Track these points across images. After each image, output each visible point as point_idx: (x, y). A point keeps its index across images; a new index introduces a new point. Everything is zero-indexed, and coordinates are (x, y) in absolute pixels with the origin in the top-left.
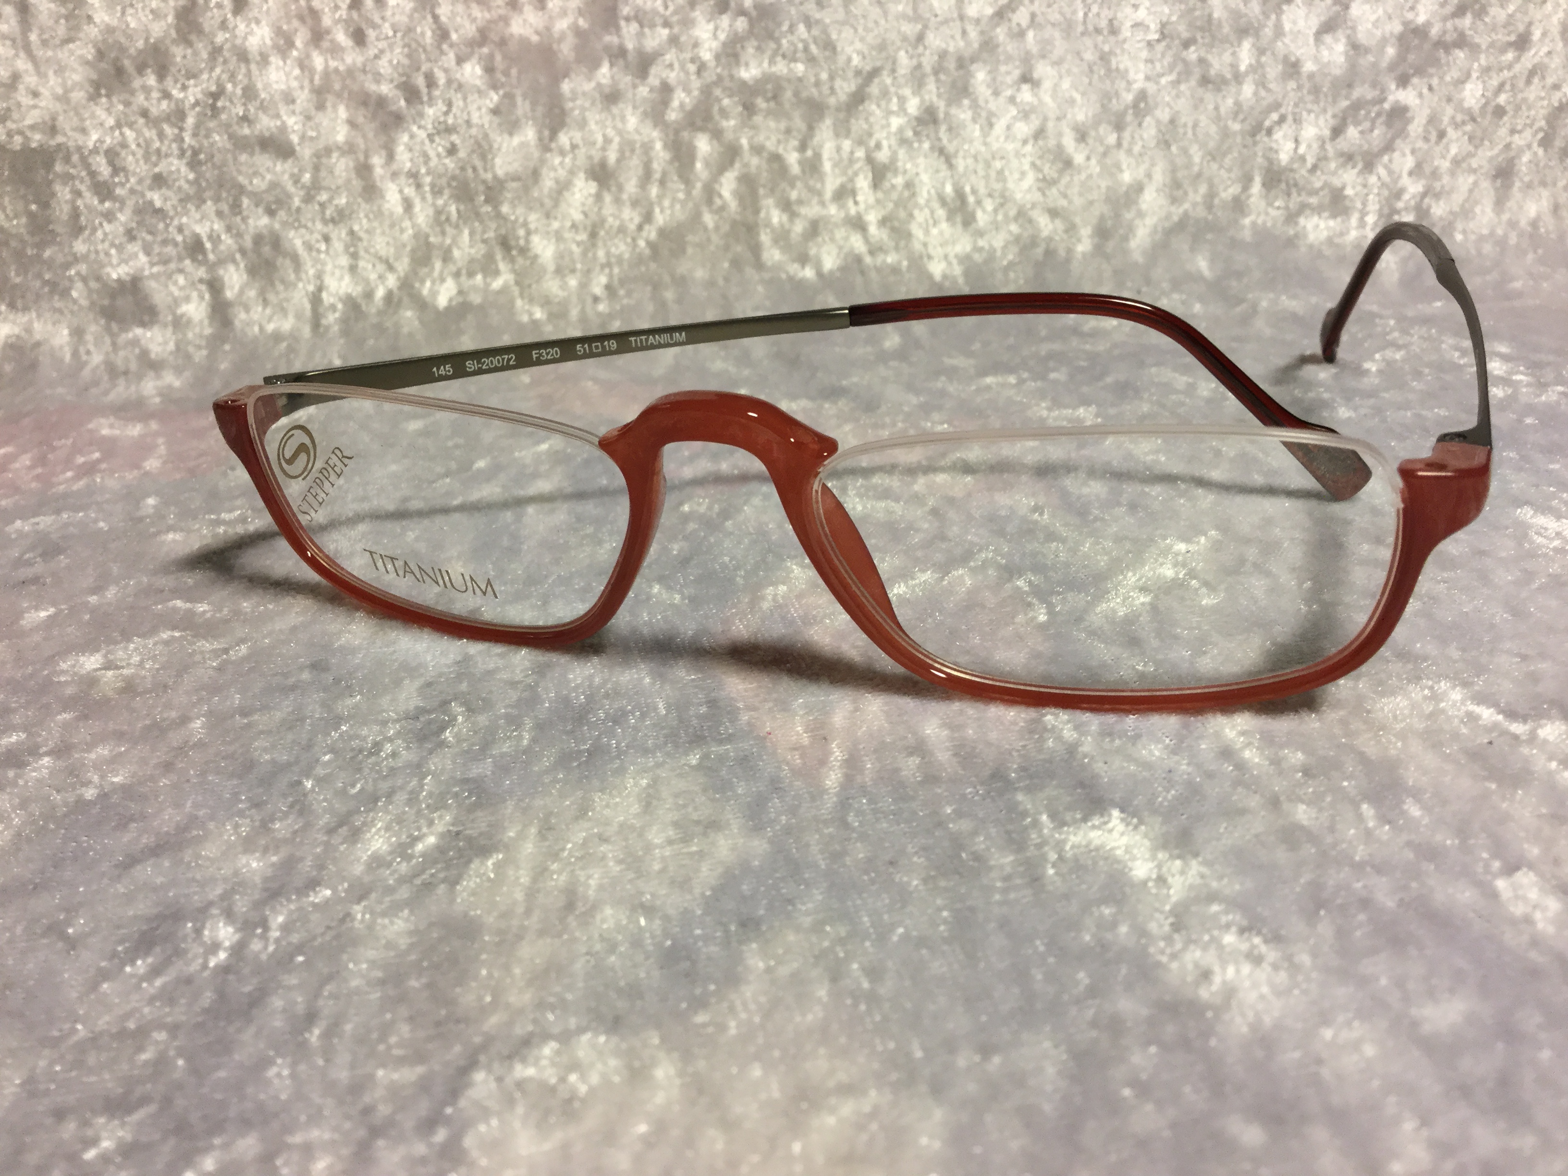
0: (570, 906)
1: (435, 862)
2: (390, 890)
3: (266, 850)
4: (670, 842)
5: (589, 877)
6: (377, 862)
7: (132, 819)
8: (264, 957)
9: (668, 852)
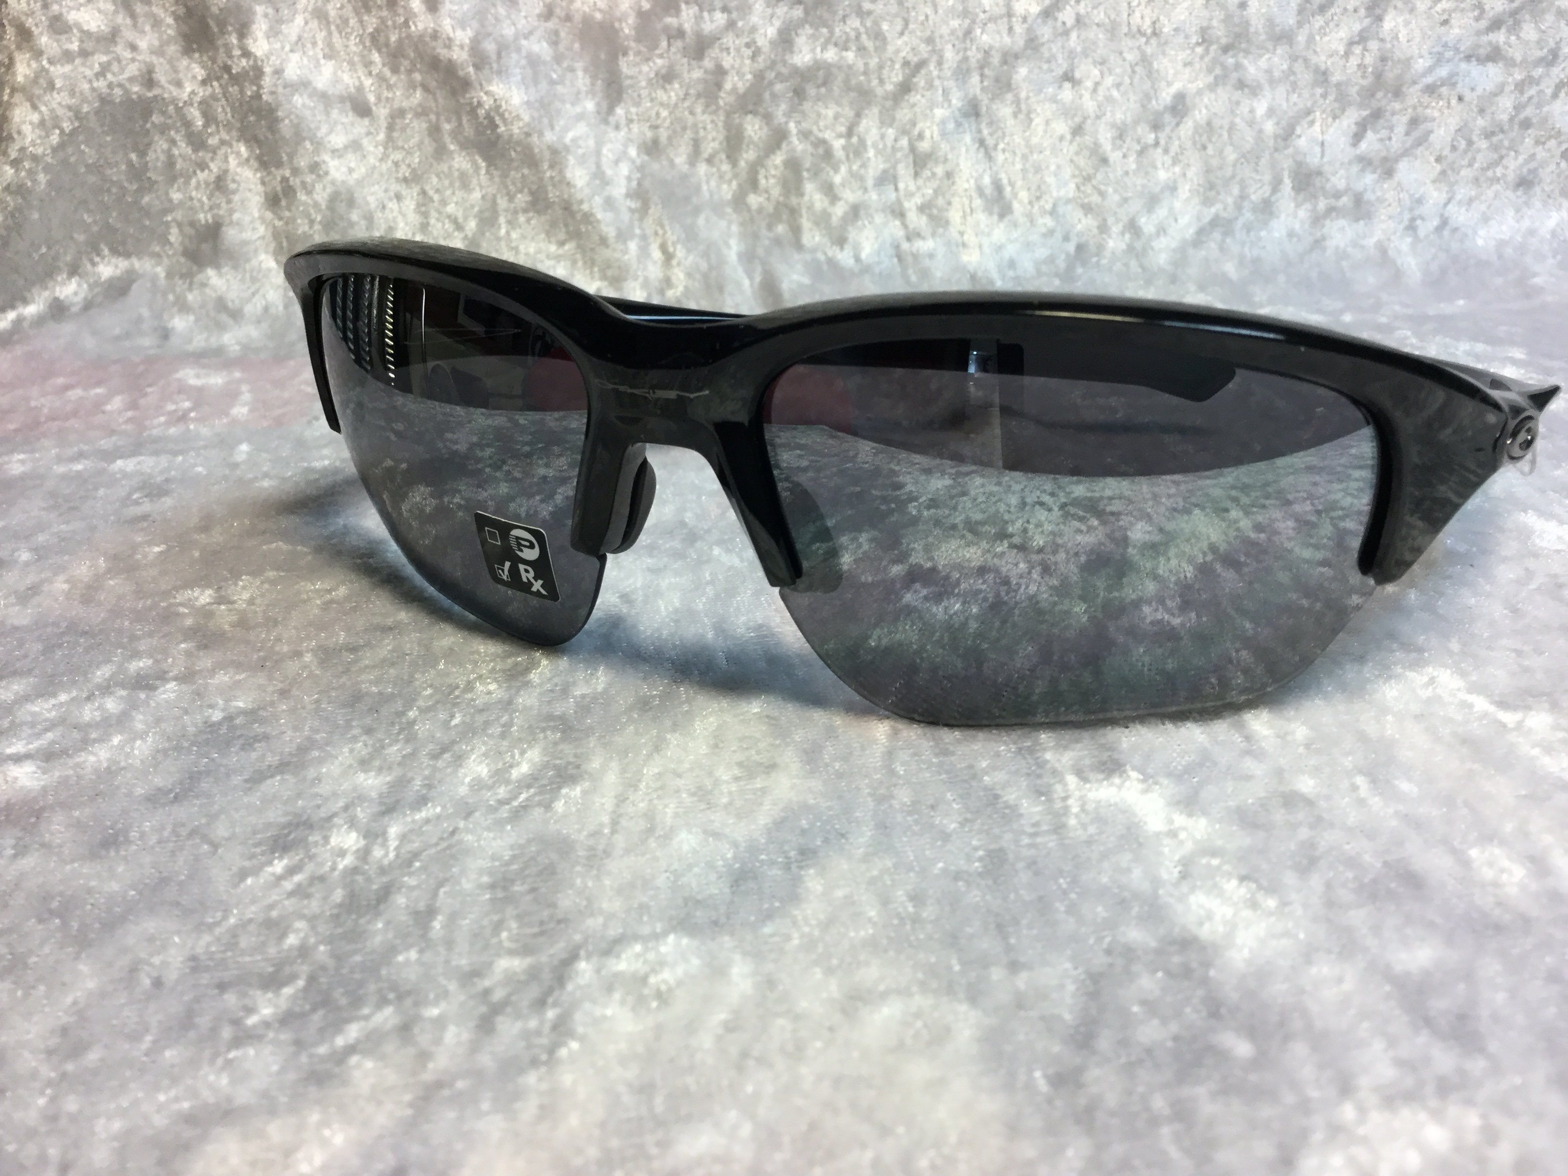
0: (651, 830)
1: (529, 787)
2: (493, 810)
3: (380, 770)
4: (737, 779)
5: (666, 806)
6: (478, 785)
7: (256, 739)
8: (386, 862)
9: (734, 788)
